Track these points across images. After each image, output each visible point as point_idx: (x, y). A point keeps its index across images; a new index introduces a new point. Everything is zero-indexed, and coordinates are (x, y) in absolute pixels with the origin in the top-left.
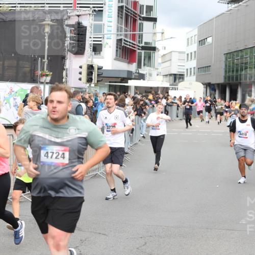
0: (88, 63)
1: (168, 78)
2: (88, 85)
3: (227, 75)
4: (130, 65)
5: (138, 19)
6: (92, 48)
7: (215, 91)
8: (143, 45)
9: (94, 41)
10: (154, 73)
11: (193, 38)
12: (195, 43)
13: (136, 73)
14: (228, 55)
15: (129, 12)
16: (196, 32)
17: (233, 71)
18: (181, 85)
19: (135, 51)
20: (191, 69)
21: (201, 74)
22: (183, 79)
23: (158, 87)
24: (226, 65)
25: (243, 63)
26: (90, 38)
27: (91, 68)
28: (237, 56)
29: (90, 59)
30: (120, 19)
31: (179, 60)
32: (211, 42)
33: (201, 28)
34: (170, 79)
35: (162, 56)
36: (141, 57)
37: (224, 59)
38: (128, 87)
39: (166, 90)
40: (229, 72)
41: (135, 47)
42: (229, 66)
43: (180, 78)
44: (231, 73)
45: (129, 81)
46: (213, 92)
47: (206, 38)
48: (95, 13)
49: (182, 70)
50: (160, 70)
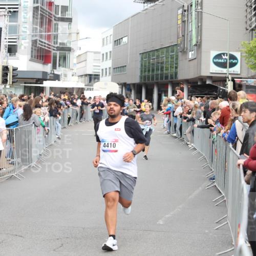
0: (3, 65)
1: (83, 78)
2: (3, 86)
3: (143, 74)
4: (45, 66)
5: (53, 19)
6: (7, 49)
7: (131, 91)
8: (58, 45)
9: (9, 42)
10: (70, 73)
11: (109, 38)
12: (110, 43)
13: (51, 73)
14: (145, 55)
15: (44, 13)
16: (111, 32)
17: (149, 71)
18: (96, 85)
19: (50, 51)
20: (106, 69)
21: (117, 74)
22: (98, 79)
23: (73, 88)
24: (142, 65)
25: (158, 63)
26: (6, 39)
27: (6, 69)
28: (153, 56)
29: (5, 61)
30: (35, 19)
31: (94, 60)
32: (127, 41)
33: (116, 28)
34: (85, 80)
35: (77, 57)
36: (56, 57)
37: (139, 59)
38: (43, 87)
39: (81, 91)
40: (145, 71)
41: (50, 48)
42: (145, 66)
43: (95, 79)
44: (147, 73)
45: (44, 82)
46: (129, 92)
47: (122, 38)
48: (10, 14)
49: (98, 71)
50: (75, 71)
